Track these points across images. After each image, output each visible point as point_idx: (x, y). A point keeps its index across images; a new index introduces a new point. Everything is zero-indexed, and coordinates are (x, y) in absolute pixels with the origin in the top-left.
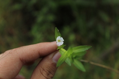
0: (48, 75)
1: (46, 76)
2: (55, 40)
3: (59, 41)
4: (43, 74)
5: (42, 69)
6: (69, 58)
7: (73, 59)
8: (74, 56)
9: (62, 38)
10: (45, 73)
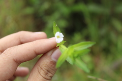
0: (47, 74)
1: (44, 76)
2: (54, 36)
3: (58, 37)
4: (41, 73)
5: (40, 68)
6: (70, 56)
7: (74, 58)
8: (76, 55)
9: (61, 34)
10: (42, 73)
